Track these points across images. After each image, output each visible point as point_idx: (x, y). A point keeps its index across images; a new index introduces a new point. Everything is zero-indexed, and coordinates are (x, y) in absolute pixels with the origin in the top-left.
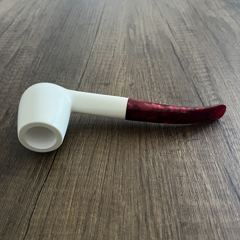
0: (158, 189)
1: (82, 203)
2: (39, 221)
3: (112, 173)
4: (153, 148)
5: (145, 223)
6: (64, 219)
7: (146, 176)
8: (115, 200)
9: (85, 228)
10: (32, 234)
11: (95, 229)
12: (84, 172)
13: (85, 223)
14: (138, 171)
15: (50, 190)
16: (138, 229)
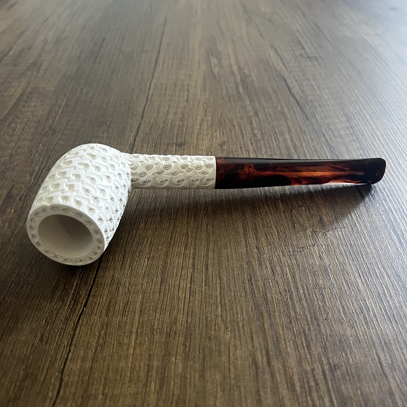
0: (284, 310)
1: (154, 338)
2: (80, 372)
3: (202, 287)
4: (269, 244)
5: (267, 367)
6: (124, 367)
7: (261, 290)
8: (211, 331)
9: (163, 381)
10: (68, 396)
11: (181, 381)
12: (153, 287)
13: (161, 373)
14: (247, 282)
15: (94, 320)
16: (256, 377)
